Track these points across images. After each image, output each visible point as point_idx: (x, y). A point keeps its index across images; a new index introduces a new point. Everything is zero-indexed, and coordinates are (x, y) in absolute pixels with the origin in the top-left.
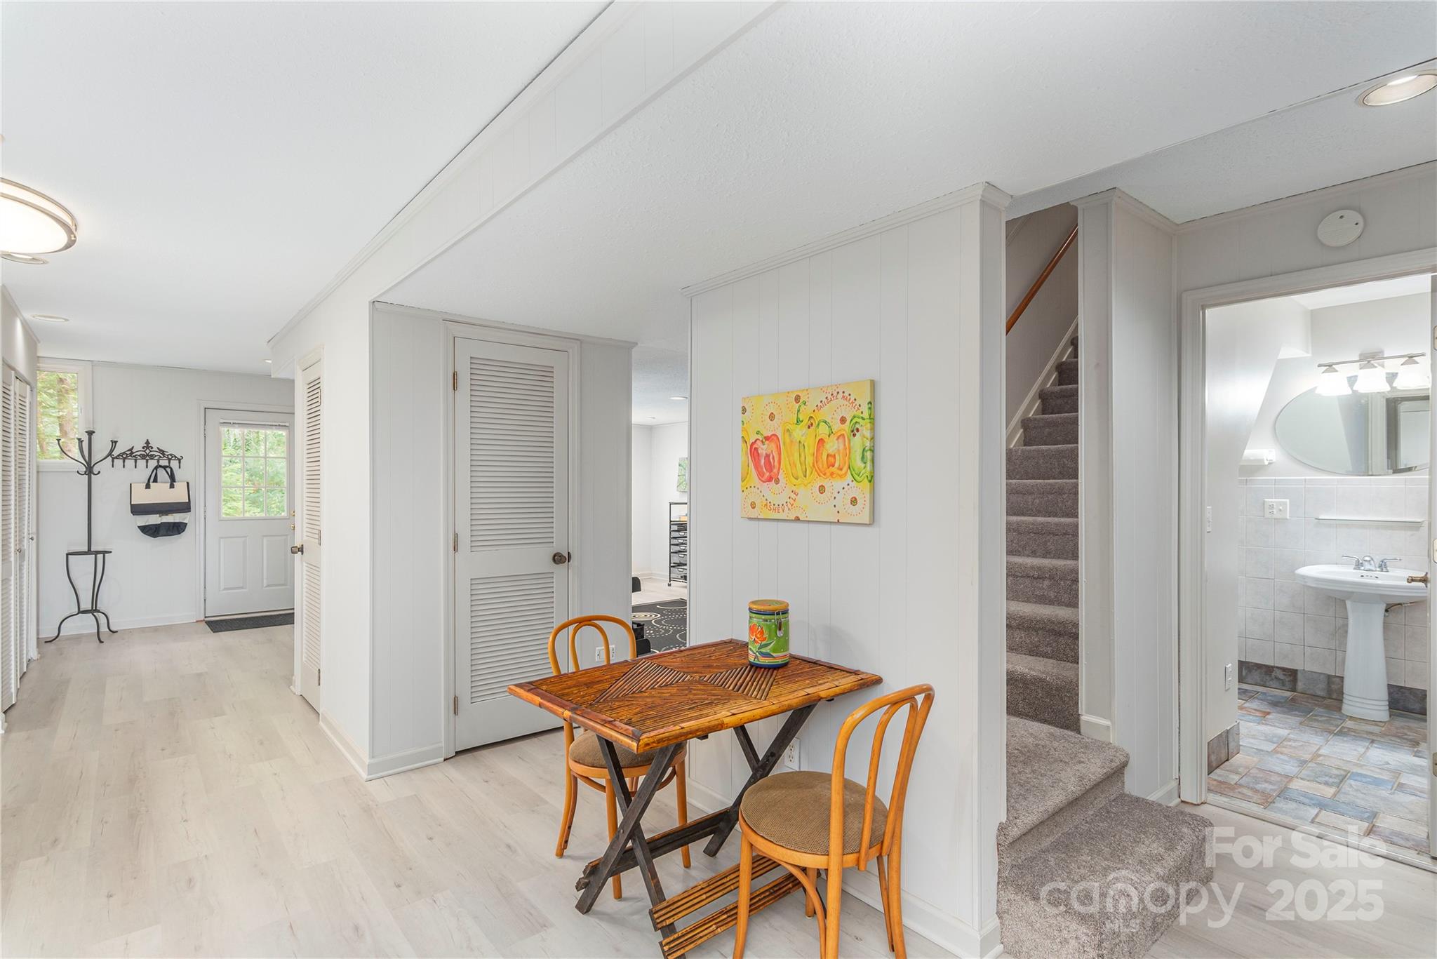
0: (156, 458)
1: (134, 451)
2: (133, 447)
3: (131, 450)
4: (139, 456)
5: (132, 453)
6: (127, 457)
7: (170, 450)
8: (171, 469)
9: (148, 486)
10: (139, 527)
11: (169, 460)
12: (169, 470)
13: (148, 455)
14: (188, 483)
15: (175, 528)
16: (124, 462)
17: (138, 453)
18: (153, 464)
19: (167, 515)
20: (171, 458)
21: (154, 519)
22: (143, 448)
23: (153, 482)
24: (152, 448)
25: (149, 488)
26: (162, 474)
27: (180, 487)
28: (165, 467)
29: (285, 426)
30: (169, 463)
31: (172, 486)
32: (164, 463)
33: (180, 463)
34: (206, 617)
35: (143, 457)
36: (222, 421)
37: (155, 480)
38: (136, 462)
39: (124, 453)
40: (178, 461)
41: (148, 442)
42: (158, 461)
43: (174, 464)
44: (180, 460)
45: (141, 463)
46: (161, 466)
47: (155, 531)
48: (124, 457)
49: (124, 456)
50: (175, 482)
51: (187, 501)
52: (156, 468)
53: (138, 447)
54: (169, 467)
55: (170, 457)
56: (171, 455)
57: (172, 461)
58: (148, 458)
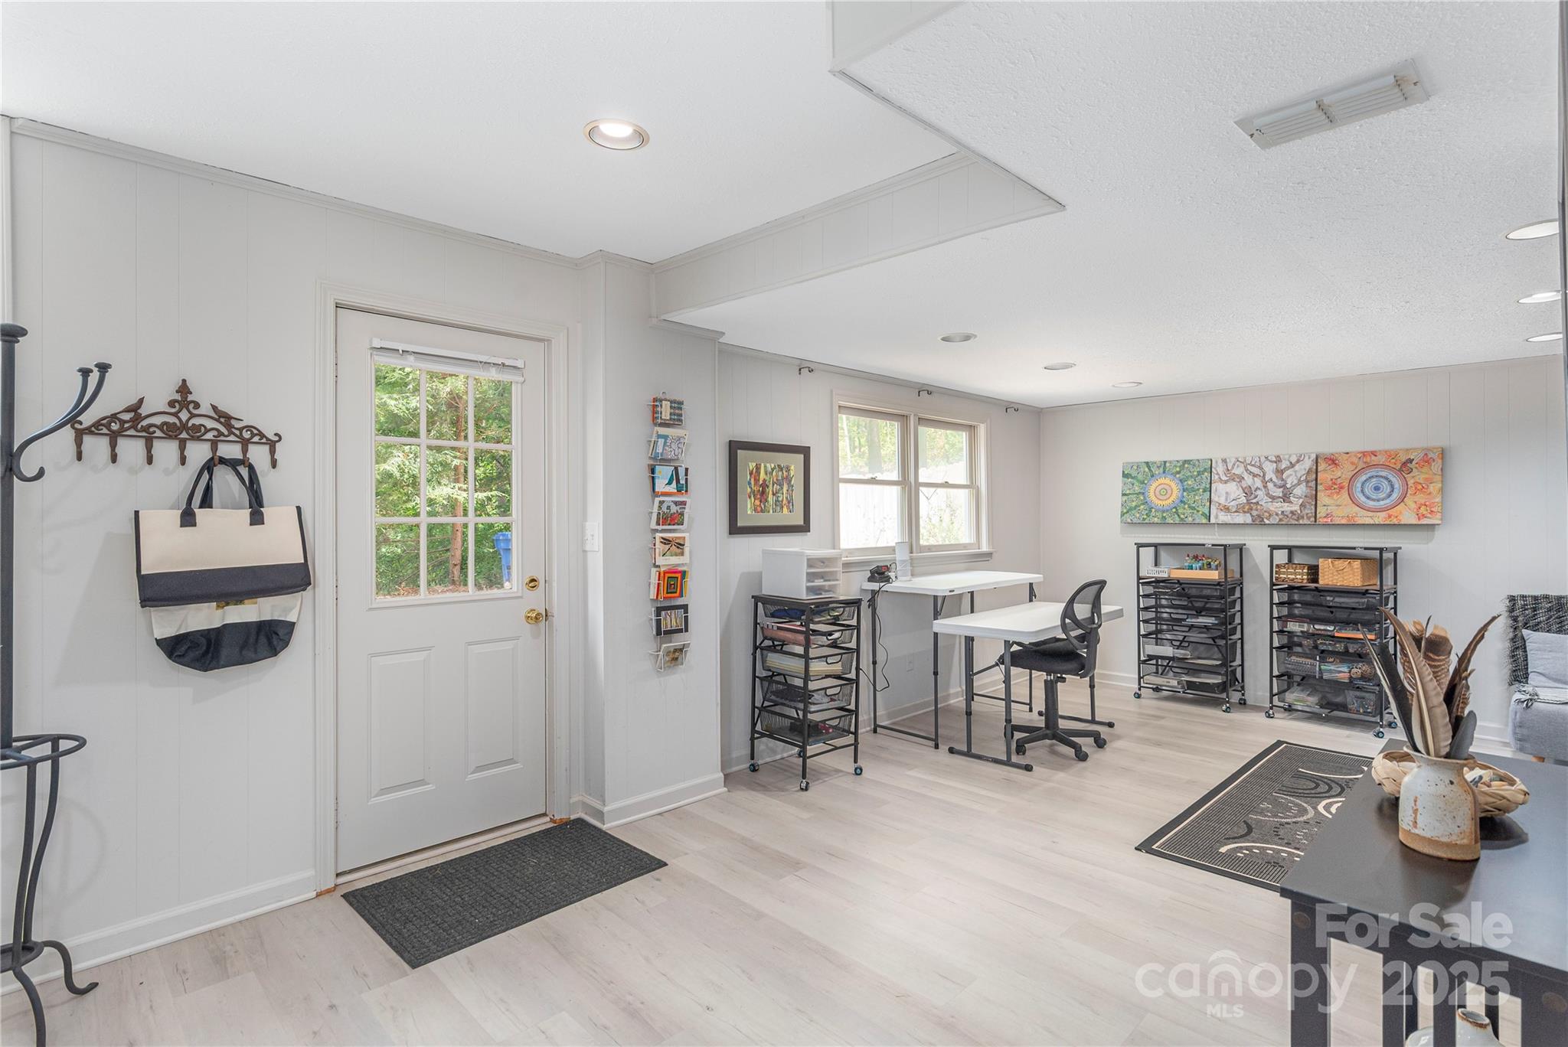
0: (210, 436)
1: (143, 411)
2: (141, 401)
3: (135, 408)
4: (160, 427)
5: (138, 418)
6: (122, 430)
7: (247, 414)
8: (251, 468)
9: (188, 519)
10: (159, 642)
11: (245, 444)
12: (244, 472)
13: (184, 427)
14: (299, 508)
15: (263, 640)
16: (113, 445)
17: (157, 420)
18: (198, 453)
19: (241, 602)
20: (250, 436)
21: (202, 617)
22: (172, 404)
23: (201, 507)
24: (197, 405)
25: (194, 525)
26: (226, 482)
27: (279, 516)
28: (233, 464)
29: (515, 367)
30: (245, 451)
31: (257, 518)
32: (230, 450)
33: (272, 452)
34: (338, 875)
35: (171, 432)
36: (377, 343)
37: (206, 502)
38: (149, 448)
39: (114, 417)
40: (267, 448)
41: (184, 389)
42: (214, 445)
43: (258, 455)
44: (272, 446)
45: (166, 450)
46: (223, 461)
47: (207, 652)
48: (113, 428)
49: (115, 427)
50: (263, 507)
51: (303, 561)
52: (209, 467)
53: (157, 400)
54: (243, 462)
55: (246, 435)
56: (249, 428)
57: (251, 447)
58: (184, 435)
